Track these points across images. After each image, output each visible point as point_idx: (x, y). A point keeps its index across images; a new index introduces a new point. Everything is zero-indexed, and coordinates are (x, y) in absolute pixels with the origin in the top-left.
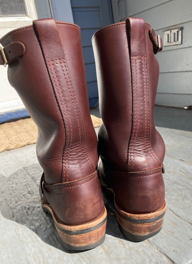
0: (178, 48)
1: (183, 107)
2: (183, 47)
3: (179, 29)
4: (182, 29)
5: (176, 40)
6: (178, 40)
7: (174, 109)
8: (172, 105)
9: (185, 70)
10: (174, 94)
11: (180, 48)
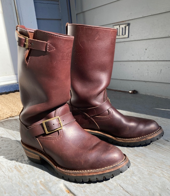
0: (125, 41)
1: (128, 91)
2: (129, 40)
3: (127, 25)
4: (129, 25)
5: (124, 34)
6: (125, 34)
7: (120, 92)
8: (119, 89)
9: (131, 60)
10: (121, 80)
11: (127, 41)
